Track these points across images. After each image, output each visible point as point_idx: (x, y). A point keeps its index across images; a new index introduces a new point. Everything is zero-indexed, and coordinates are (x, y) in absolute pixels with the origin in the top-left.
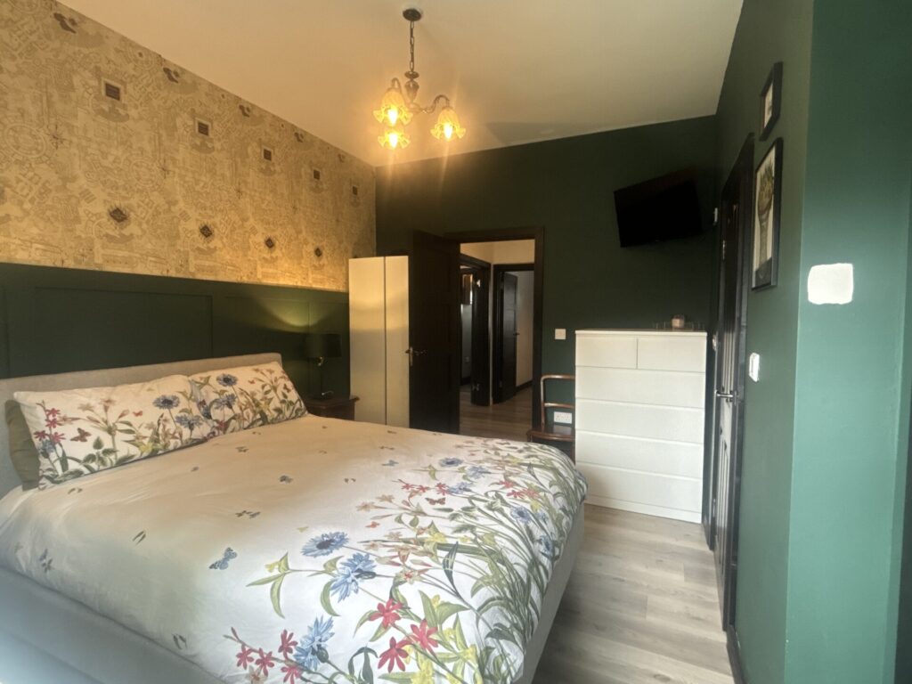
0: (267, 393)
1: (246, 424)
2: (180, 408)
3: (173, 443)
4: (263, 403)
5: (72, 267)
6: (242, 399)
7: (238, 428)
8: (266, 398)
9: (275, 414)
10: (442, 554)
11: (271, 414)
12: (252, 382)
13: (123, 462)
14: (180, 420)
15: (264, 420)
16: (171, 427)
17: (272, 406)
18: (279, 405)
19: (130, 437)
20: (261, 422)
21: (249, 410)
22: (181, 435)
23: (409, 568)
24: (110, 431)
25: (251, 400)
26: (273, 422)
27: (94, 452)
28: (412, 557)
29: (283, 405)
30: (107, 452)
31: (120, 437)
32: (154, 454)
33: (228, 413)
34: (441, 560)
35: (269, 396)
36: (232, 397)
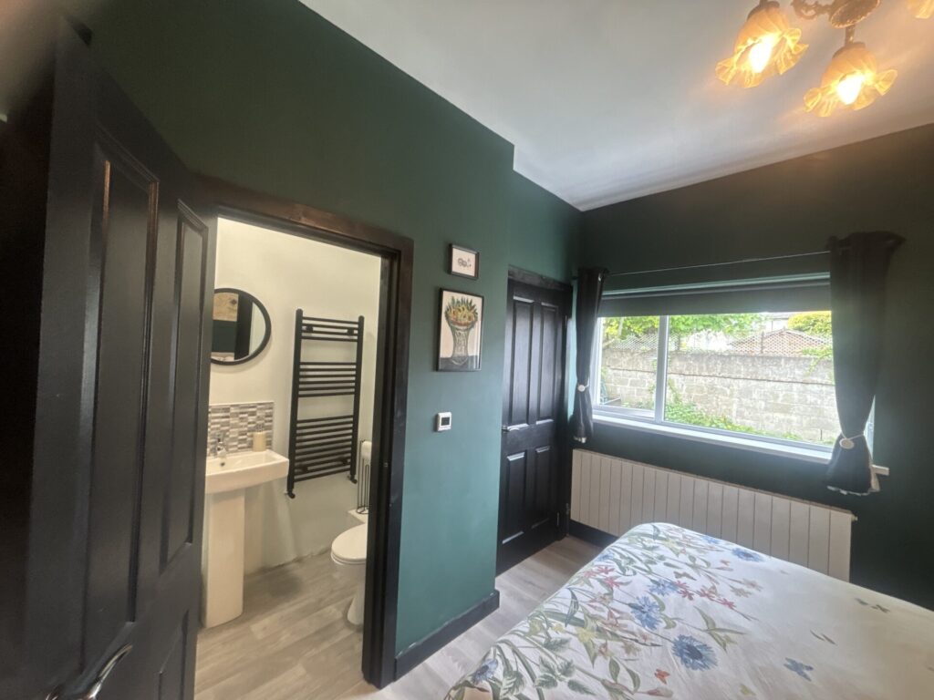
10: (579, 615)
23: (604, 605)
28: (605, 615)
34: (580, 609)
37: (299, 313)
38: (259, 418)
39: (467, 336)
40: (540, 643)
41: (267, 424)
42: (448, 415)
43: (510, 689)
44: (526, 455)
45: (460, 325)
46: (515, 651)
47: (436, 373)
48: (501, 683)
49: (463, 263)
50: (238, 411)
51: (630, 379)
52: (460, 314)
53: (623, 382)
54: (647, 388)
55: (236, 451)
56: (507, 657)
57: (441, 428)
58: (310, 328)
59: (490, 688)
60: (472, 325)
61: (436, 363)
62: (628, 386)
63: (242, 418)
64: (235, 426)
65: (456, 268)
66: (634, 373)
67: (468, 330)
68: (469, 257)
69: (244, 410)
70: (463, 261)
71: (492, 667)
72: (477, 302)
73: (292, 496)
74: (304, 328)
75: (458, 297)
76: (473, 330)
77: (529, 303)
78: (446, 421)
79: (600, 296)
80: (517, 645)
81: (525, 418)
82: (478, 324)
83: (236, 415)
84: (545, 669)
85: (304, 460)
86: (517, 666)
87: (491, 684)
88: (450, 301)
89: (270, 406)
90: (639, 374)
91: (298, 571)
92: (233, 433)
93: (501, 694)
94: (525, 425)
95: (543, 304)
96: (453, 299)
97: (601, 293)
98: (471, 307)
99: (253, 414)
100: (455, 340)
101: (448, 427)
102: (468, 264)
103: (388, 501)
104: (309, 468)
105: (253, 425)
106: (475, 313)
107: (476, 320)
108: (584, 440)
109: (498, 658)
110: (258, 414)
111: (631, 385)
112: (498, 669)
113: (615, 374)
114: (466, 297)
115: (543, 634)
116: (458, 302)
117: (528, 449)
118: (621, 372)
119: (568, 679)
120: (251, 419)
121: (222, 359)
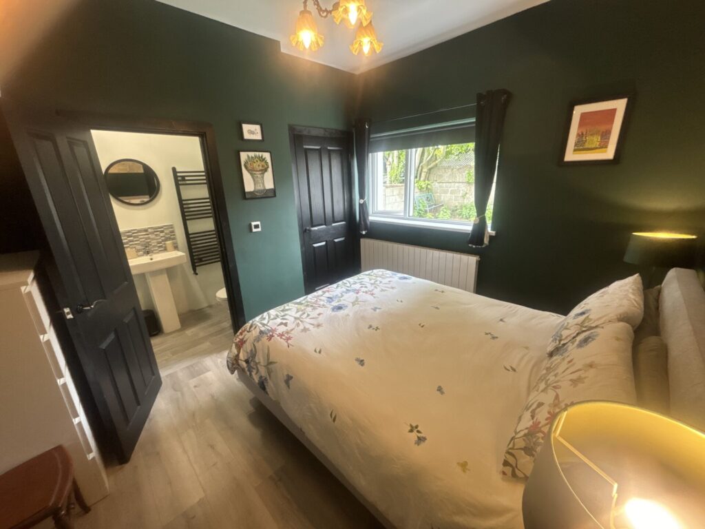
37: (174, 169)
38: (166, 234)
39: (263, 177)
41: (172, 237)
42: (258, 223)
44: (326, 244)
45: (257, 171)
47: (245, 201)
49: (251, 132)
50: (153, 231)
51: (450, 190)
52: (255, 165)
53: (446, 192)
54: (461, 195)
55: (158, 253)
57: (254, 230)
58: (183, 178)
60: (266, 170)
61: (244, 195)
62: (449, 194)
63: (156, 235)
64: (153, 239)
65: (247, 136)
66: (453, 184)
67: (263, 174)
68: (256, 128)
69: (156, 230)
70: (252, 132)
72: (267, 156)
73: (197, 274)
74: (179, 178)
75: (252, 154)
76: (266, 173)
77: (317, 149)
78: (257, 227)
79: (369, 138)
81: (323, 222)
82: (270, 169)
83: (152, 233)
85: (201, 255)
88: (246, 157)
89: (171, 227)
90: (457, 184)
91: (209, 311)
92: (154, 243)
94: (324, 226)
95: (329, 148)
96: (248, 156)
97: (369, 135)
98: (262, 159)
99: (162, 232)
100: (254, 180)
101: (259, 229)
102: (256, 132)
103: (229, 267)
104: (204, 259)
105: (163, 238)
106: (266, 163)
107: (268, 167)
108: (364, 233)
110: (166, 231)
111: (451, 193)
113: (440, 187)
114: (257, 153)
116: (252, 157)
117: (328, 240)
118: (444, 184)
120: (162, 235)
121: (127, 201)
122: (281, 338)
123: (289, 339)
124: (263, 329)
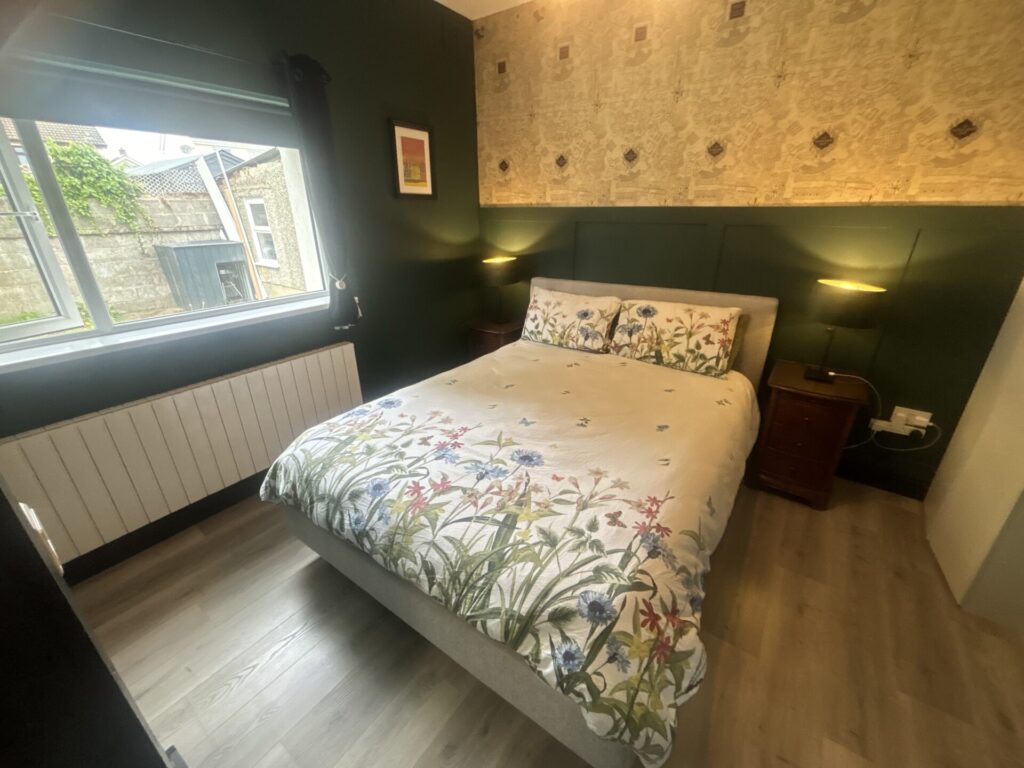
0: (677, 335)
1: (638, 355)
2: (588, 322)
3: (571, 344)
4: (666, 343)
5: (596, 206)
6: (647, 333)
7: (629, 355)
8: (672, 340)
9: (674, 360)
10: (500, 517)
11: (668, 356)
12: (669, 321)
13: (545, 341)
14: (582, 330)
15: (659, 359)
16: (574, 332)
17: (674, 350)
18: (683, 352)
19: (551, 329)
20: (654, 360)
21: (646, 345)
22: (577, 340)
23: (482, 496)
24: (545, 321)
25: (655, 337)
26: (669, 365)
27: (534, 330)
28: (496, 498)
29: (689, 355)
30: (539, 333)
31: (548, 327)
32: (560, 345)
33: (626, 339)
34: (489, 516)
35: (677, 340)
36: (639, 328)
40: (550, 551)
43: (617, 576)
46: (568, 574)
48: (613, 585)
56: (577, 582)
59: (621, 596)
71: (591, 598)
80: (558, 572)
84: (582, 548)
86: (587, 571)
87: (616, 595)
93: (625, 583)
109: (578, 593)
112: (595, 590)
115: (537, 549)
119: (587, 532)
122: (657, 512)
123: (654, 501)
124: (642, 553)
